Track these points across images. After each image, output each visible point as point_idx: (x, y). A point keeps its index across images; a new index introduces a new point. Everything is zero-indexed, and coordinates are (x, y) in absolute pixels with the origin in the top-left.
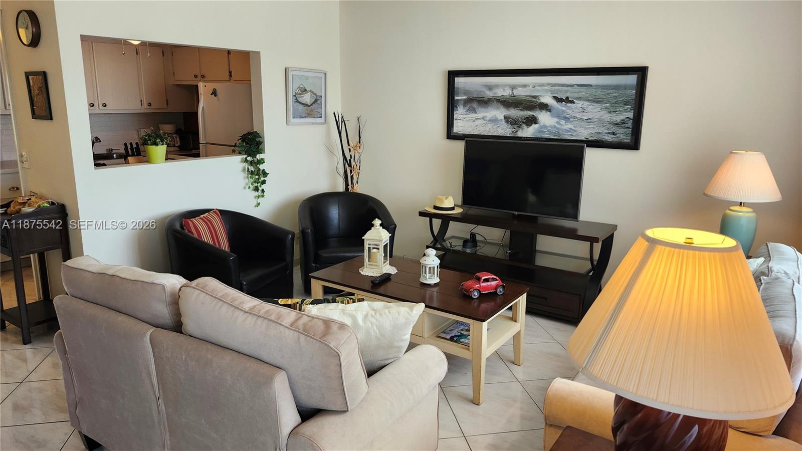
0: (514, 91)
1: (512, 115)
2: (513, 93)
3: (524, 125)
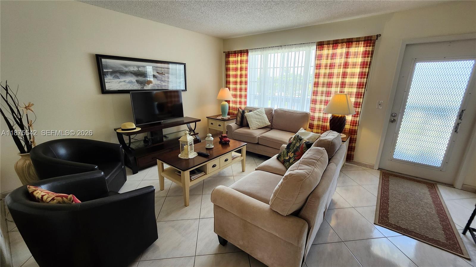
0: (139, 68)
1: (140, 80)
2: (138, 69)
3: (146, 84)
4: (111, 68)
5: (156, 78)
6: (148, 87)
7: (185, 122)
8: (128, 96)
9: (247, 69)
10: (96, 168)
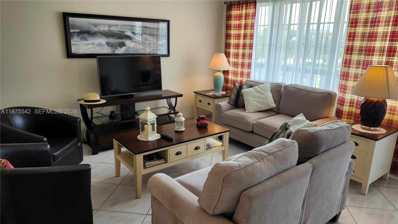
0: (110, 28)
1: (111, 41)
2: (110, 29)
3: (118, 47)
4: (79, 28)
5: (131, 39)
6: (121, 51)
7: (163, 96)
8: (94, 62)
9: (254, 26)
10: (44, 140)
